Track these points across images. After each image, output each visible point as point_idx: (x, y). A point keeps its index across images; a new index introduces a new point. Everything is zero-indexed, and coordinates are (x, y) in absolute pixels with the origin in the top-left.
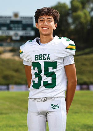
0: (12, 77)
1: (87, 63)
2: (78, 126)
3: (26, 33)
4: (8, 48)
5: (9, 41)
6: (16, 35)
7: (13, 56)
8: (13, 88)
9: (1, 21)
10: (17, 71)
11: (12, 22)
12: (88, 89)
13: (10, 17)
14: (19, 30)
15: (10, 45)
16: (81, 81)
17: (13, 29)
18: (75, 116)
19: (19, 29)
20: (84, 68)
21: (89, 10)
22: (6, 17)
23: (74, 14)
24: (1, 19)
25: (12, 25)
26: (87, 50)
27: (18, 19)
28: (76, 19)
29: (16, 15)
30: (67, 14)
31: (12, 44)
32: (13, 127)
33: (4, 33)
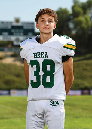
0: (14, 81)
1: (89, 68)
4: (10, 53)
5: (10, 46)
6: (17, 40)
7: (15, 61)
8: (14, 93)
9: (2, 26)
10: (18, 76)
11: (14, 27)
12: (89, 94)
13: (11, 23)
14: (20, 35)
15: (11, 51)
16: (83, 86)
17: (15, 34)
20: (85, 73)
21: (90, 15)
22: (7, 23)
23: (76, 19)
24: (3, 25)
25: (13, 31)
26: (88, 56)
27: (19, 24)
28: (78, 24)
29: (17, 21)
30: (69, 20)
31: (14, 49)
33: (5, 38)
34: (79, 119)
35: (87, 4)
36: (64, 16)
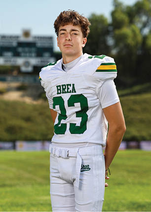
0: (21, 128)
1: (137, 107)
2: (123, 205)
3: (41, 62)
4: (15, 84)
5: (15, 73)
6: (27, 64)
7: (23, 96)
8: (21, 146)
9: (3, 42)
10: (28, 119)
11: (21, 44)
12: (138, 147)
13: (17, 37)
14: (31, 57)
15: (17, 81)
16: (128, 136)
17: (22, 54)
18: (119, 190)
19: (30, 54)
20: (132, 115)
21: (139, 25)
22: (11, 37)
23: (117, 32)
24: (4, 40)
25: (20, 50)
26: (137, 88)
27: (30, 40)
28: (120, 39)
29: (27, 34)
30: (107, 32)
31: (21, 78)
32: (22, 206)
33: (8, 61)
34: (122, 187)
35: (134, 9)
36: (100, 26)
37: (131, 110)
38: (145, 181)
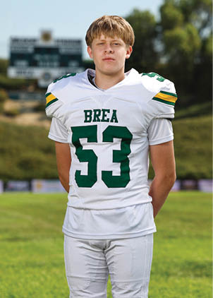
0: (39, 163)
1: (194, 134)
2: (176, 265)
4: (31, 104)
5: (31, 88)
6: (47, 76)
9: (15, 48)
10: (48, 150)
11: (39, 50)
12: (196, 188)
13: (34, 40)
14: (52, 67)
15: (34, 98)
16: (183, 173)
17: (41, 63)
18: (169, 245)
19: (52, 64)
20: (187, 145)
21: (198, 25)
22: (25, 40)
23: (168, 34)
24: (16, 45)
25: (38, 57)
26: (194, 109)
27: (51, 44)
28: (171, 43)
29: (46, 36)
30: (153, 34)
31: (39, 96)
32: (40, 266)
33: (21, 72)
34: (174, 240)
36: (145, 26)
37: (186, 138)
38: (205, 233)
